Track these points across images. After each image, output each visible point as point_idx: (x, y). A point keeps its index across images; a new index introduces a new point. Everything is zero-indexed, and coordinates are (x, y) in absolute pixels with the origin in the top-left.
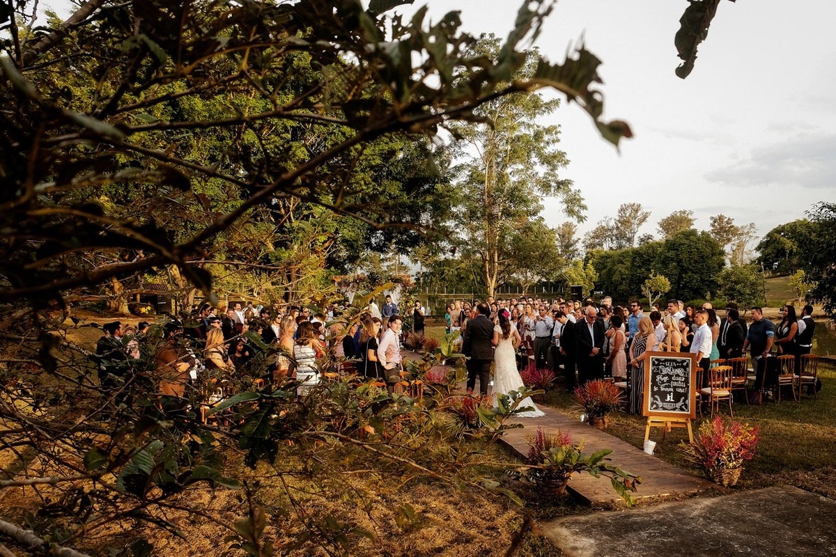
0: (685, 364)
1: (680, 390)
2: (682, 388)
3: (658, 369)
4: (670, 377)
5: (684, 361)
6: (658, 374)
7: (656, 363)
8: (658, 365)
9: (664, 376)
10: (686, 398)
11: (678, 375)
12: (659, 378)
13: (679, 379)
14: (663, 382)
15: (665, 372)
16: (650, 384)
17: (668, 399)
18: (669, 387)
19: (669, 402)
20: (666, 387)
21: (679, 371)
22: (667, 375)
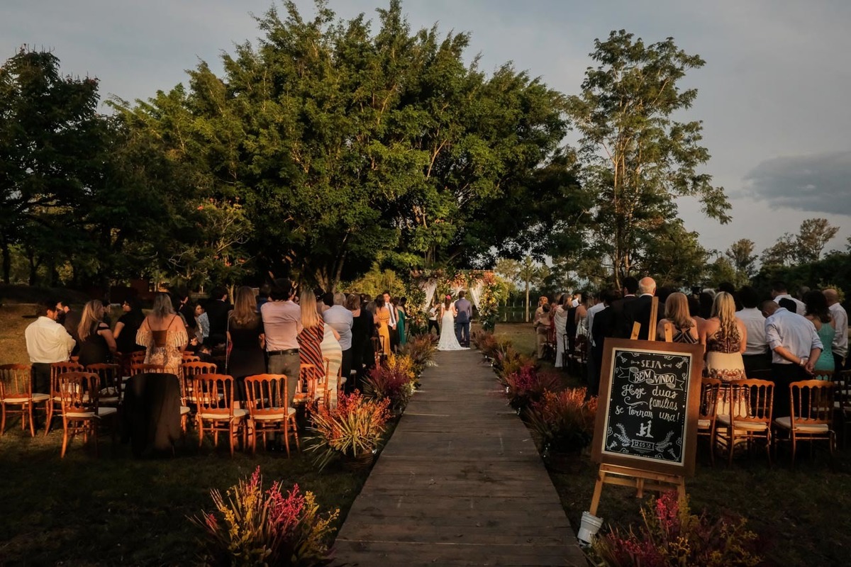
0: (679, 365)
1: (667, 417)
2: (671, 412)
3: (627, 372)
4: (648, 388)
5: (678, 359)
6: (626, 382)
7: (624, 360)
8: (628, 365)
9: (637, 386)
10: (678, 433)
11: (663, 387)
12: (626, 389)
13: (666, 394)
14: (634, 399)
15: (638, 379)
16: (609, 399)
17: (642, 433)
18: (645, 408)
19: (644, 438)
20: (638, 408)
21: (667, 379)
22: (643, 385)
